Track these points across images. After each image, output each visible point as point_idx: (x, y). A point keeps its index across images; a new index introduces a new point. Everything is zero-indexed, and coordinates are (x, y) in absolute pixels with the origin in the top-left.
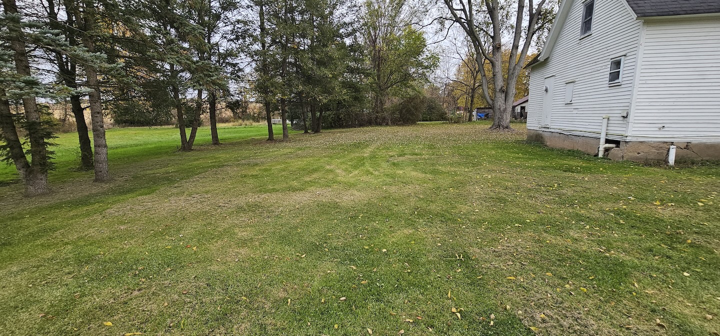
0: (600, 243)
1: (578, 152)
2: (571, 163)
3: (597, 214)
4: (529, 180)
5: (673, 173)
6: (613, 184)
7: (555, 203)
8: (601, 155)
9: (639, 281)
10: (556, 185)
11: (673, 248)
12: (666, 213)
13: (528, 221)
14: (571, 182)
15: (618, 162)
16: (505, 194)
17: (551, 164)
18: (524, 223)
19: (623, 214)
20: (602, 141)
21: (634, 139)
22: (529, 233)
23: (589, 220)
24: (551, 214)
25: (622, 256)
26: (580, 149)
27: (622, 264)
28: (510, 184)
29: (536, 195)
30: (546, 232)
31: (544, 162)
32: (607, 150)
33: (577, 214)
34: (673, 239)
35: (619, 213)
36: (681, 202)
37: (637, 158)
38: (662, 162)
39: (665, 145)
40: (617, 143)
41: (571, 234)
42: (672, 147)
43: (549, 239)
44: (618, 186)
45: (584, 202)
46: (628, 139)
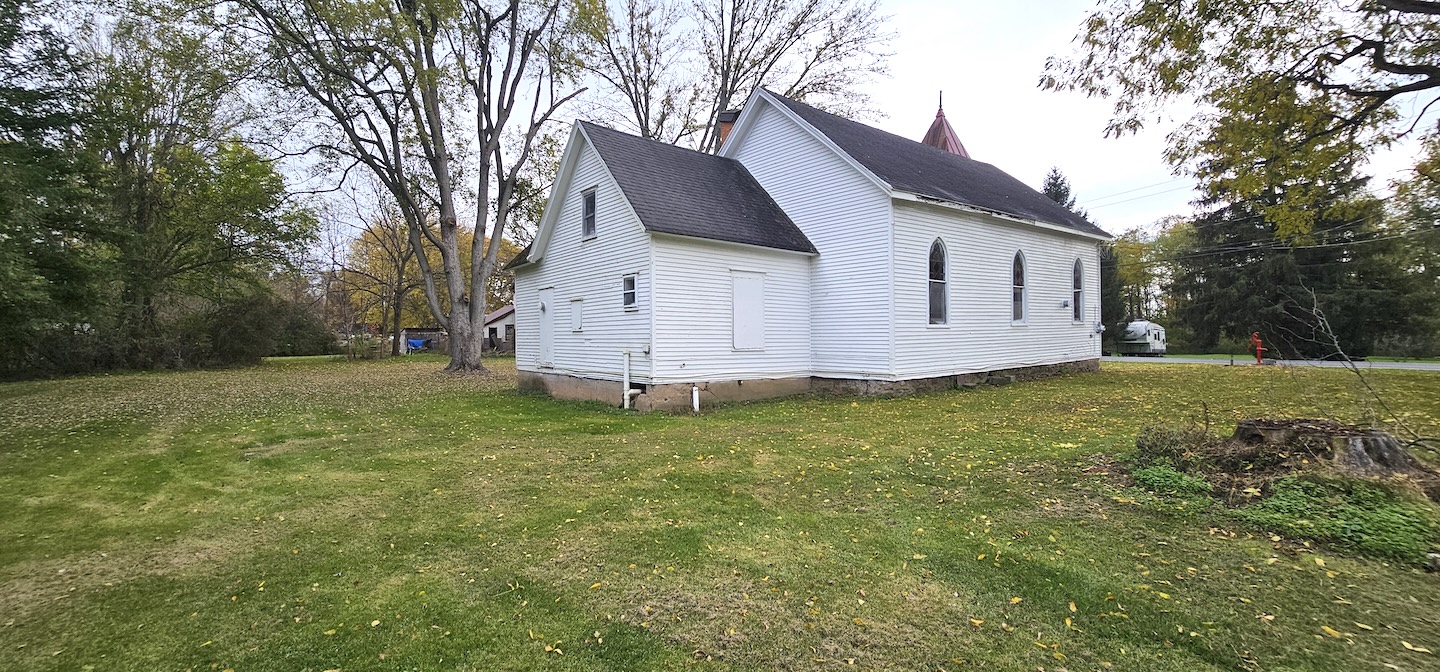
0: (665, 517)
1: (598, 403)
2: (595, 420)
3: (651, 484)
4: (555, 453)
5: (700, 421)
6: (654, 443)
7: (601, 480)
8: (626, 406)
9: (711, 543)
10: (592, 454)
11: (724, 503)
12: (709, 467)
13: (580, 511)
14: (609, 448)
15: (647, 413)
16: (531, 481)
17: (571, 424)
18: (575, 516)
19: (675, 477)
20: (626, 385)
21: (660, 382)
22: (589, 528)
23: (646, 492)
24: (602, 495)
25: (690, 524)
26: (599, 399)
27: (692, 532)
28: (530, 464)
29: (575, 474)
30: (607, 520)
32: (632, 397)
33: (631, 488)
34: (723, 493)
35: (670, 477)
36: (719, 452)
37: (665, 406)
38: (687, 408)
39: (688, 386)
40: (642, 387)
41: (634, 514)
42: (695, 388)
43: (615, 527)
44: (659, 445)
45: (634, 472)
46: (654, 382)
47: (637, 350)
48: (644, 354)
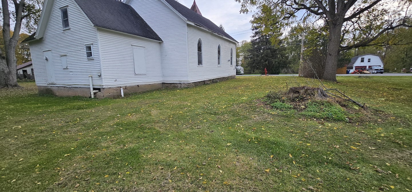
0: (119, 143)
1: (79, 97)
2: (79, 104)
3: (109, 129)
4: (58, 121)
5: (125, 100)
6: (107, 111)
7: (84, 130)
8: (93, 96)
9: (144, 154)
10: (78, 119)
11: (144, 133)
12: (134, 118)
13: (73, 149)
14: (86, 115)
15: (102, 99)
16: (43, 136)
17: (66, 106)
18: (70, 151)
19: (120, 124)
20: (92, 89)
21: (106, 87)
22: (78, 157)
23: (107, 133)
24: (85, 138)
25: (132, 146)
26: (79, 95)
27: (133, 149)
28: (43, 128)
29: (69, 129)
30: (88, 151)
31: (61, 107)
32: (95, 94)
33: (99, 132)
34: (142, 129)
35: (118, 124)
36: (136, 112)
37: (109, 96)
38: (119, 96)
39: (118, 88)
40: (99, 89)
41: (103, 145)
42: (121, 89)
43: (94, 154)
44: (110, 111)
45: (100, 124)
46: (104, 87)
47: (95, 75)
48: (98, 77)
